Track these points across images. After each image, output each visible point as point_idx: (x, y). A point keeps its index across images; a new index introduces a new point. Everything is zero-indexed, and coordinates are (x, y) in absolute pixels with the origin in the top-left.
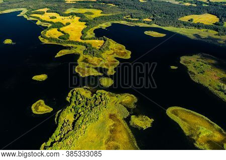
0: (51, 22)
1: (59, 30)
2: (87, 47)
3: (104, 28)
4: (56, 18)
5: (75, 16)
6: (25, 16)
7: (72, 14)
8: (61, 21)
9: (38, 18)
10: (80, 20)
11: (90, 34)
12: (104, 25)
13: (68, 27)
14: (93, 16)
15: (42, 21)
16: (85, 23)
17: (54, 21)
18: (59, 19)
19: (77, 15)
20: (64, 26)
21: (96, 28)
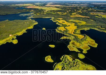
0: (62, 24)
1: (64, 28)
2: (75, 37)
3: (86, 30)
4: (65, 22)
5: (73, 23)
6: (53, 20)
7: (72, 22)
8: (66, 24)
9: (57, 22)
10: (75, 25)
11: (78, 32)
12: (86, 29)
13: (69, 27)
14: (82, 24)
15: (59, 23)
16: (77, 26)
17: (64, 24)
18: (66, 23)
19: (74, 22)
20: (67, 26)
21: (81, 29)
